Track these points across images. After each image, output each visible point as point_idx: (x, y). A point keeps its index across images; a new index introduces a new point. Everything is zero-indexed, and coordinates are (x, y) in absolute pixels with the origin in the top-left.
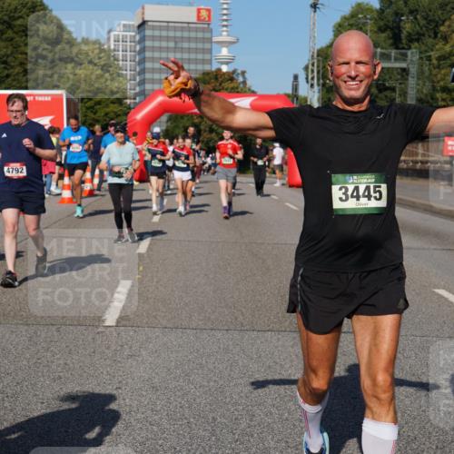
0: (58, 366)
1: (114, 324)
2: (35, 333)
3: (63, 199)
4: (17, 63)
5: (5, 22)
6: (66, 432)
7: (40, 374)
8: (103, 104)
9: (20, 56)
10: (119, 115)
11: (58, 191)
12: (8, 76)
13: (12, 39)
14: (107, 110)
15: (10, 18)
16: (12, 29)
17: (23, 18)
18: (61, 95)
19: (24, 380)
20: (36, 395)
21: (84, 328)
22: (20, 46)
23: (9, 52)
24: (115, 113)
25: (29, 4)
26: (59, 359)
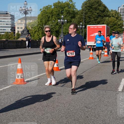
0: (106, 102)
1: (121, 91)
2: (99, 92)
3: (105, 55)
4: (93, 18)
5: (90, 6)
6: (110, 120)
7: (101, 104)
8: (116, 28)
9: (94, 16)
10: (121, 31)
11: (103, 53)
12: (90, 21)
13: (92, 11)
14: (117, 30)
15: (91, 5)
16: (92, 8)
17: (95, 5)
18: (105, 26)
19: (97, 105)
20: (100, 109)
21: (113, 91)
22: (94, 13)
23: (91, 15)
24: (120, 31)
25: (97, 1)
26: (106, 100)
